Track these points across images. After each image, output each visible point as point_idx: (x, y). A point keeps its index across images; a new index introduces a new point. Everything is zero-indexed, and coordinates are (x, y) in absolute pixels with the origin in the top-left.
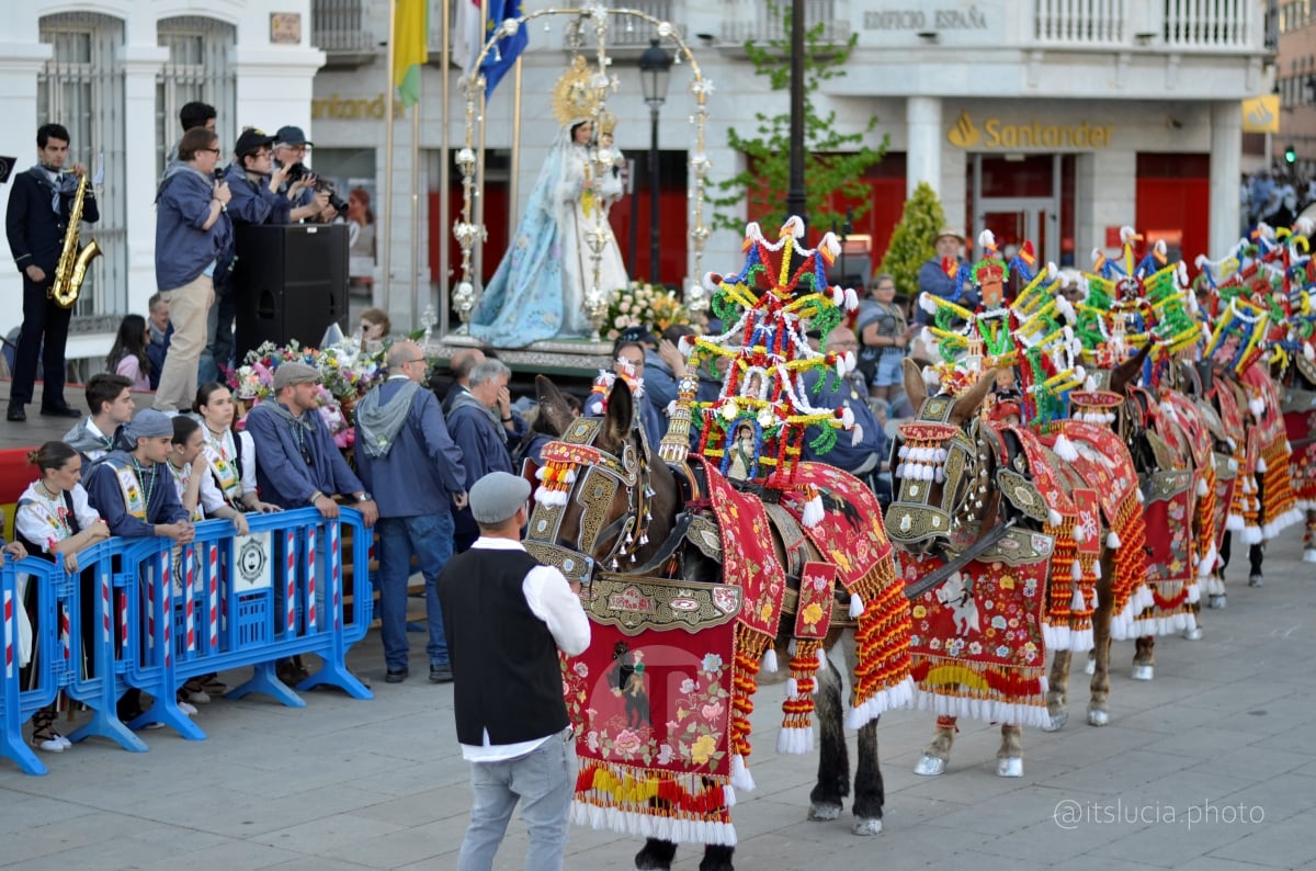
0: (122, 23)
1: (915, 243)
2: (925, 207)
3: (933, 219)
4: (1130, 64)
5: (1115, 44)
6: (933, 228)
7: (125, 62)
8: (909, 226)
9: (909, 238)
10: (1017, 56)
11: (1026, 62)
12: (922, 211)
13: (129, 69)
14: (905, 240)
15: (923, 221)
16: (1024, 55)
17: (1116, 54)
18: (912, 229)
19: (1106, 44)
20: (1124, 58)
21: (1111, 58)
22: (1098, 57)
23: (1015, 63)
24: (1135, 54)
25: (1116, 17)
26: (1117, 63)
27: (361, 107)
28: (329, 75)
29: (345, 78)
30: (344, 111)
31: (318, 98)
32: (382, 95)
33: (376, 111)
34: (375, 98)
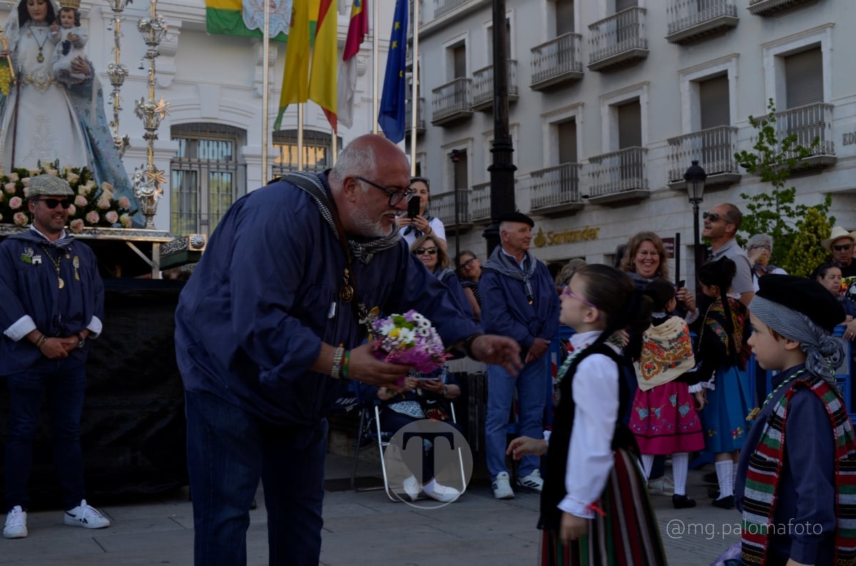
0: (245, 131)
1: (804, 256)
2: (813, 227)
3: (818, 237)
6: (819, 244)
7: (244, 156)
8: (799, 244)
9: (799, 253)
12: (810, 231)
13: (248, 161)
14: (796, 254)
15: (810, 238)
18: (801, 246)
27: (578, 235)
28: (564, 219)
29: (571, 219)
30: (571, 238)
31: (559, 232)
32: (587, 227)
33: (585, 236)
34: (585, 228)
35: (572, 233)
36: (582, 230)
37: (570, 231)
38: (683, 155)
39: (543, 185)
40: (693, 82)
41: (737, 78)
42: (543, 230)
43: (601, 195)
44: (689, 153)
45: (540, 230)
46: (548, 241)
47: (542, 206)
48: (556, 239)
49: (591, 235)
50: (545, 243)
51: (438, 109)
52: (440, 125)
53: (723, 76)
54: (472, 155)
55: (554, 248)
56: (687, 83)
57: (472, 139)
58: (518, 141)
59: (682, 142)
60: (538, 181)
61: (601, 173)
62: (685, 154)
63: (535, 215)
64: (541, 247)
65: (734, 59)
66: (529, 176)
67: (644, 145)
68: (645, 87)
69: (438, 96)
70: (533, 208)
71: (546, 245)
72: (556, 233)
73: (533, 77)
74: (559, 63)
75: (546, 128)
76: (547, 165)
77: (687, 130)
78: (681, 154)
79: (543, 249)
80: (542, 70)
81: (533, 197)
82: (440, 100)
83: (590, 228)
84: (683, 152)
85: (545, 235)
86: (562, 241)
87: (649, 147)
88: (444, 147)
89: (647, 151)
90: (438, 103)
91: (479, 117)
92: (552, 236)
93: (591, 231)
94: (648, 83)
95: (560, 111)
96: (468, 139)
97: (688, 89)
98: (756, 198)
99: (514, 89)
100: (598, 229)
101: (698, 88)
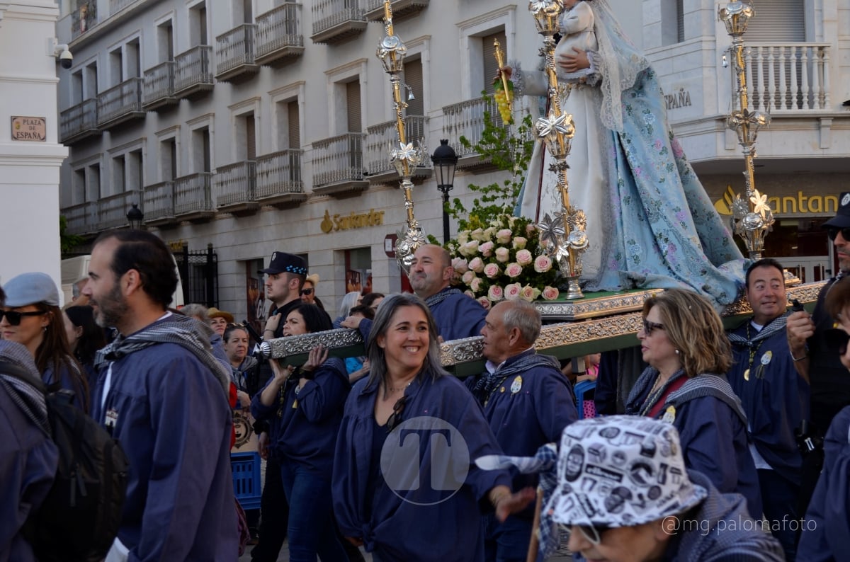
4: (832, 128)
5: (817, 110)
10: (713, 125)
11: (723, 130)
16: (721, 124)
17: (817, 119)
19: (806, 110)
20: (824, 122)
21: (813, 124)
22: (800, 124)
23: (712, 131)
24: (836, 118)
25: (816, 88)
26: (819, 128)
27: (363, 220)
28: (349, 200)
29: (356, 200)
30: (356, 223)
31: (345, 216)
32: (372, 210)
33: (370, 220)
34: (369, 212)
35: (357, 218)
36: (367, 213)
37: (355, 215)
38: (461, 126)
39: (327, 158)
40: (473, 37)
41: (514, 34)
42: (330, 214)
43: (384, 172)
44: (467, 124)
45: (327, 212)
46: (335, 226)
47: (327, 184)
48: (342, 224)
49: (376, 220)
50: (331, 229)
51: (224, 60)
52: (225, 81)
53: (499, 33)
54: (259, 118)
55: (341, 234)
56: (466, 39)
57: (260, 99)
58: (304, 103)
59: (461, 111)
60: (321, 152)
61: (383, 145)
62: (463, 125)
63: (318, 195)
64: (328, 232)
65: (510, 12)
66: (311, 147)
67: (425, 114)
68: (425, 42)
69: (224, 45)
70: (314, 186)
71: (333, 230)
72: (341, 216)
73: (313, 25)
74: (345, 7)
75: (331, 88)
76: (332, 134)
77: (467, 96)
78: (459, 126)
79: (330, 235)
80: (326, 17)
81: (315, 174)
82: (226, 49)
83: (375, 211)
84: (461, 123)
85: (332, 219)
86: (348, 226)
87: (431, 115)
88: (232, 107)
89: (428, 120)
90: (224, 53)
91: (266, 72)
92: (338, 220)
93: (376, 215)
94: (429, 38)
95: (343, 69)
96: (254, 99)
97: (467, 47)
98: (486, 191)
99: (298, 40)
100: (383, 213)
101: (480, 44)
